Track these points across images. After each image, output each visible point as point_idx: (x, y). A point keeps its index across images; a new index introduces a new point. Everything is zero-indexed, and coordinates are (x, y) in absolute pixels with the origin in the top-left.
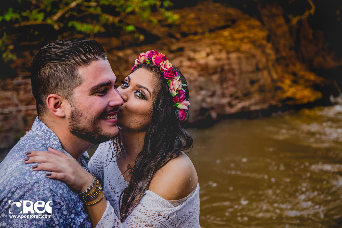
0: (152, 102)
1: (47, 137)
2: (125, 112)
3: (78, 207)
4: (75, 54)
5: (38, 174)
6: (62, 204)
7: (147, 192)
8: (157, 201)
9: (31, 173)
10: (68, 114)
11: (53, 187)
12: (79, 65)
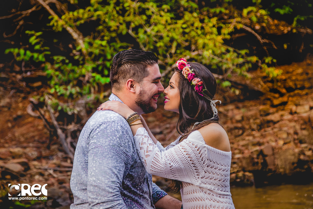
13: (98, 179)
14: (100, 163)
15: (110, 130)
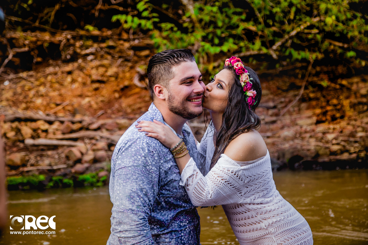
0: (228, 91)
1: (154, 114)
2: (209, 98)
3: (167, 157)
4: (171, 57)
5: (141, 134)
6: (154, 152)
7: (222, 155)
8: (227, 161)
9: (137, 133)
10: (167, 98)
11: (149, 141)
12: (173, 65)
13: (122, 204)
14: (123, 186)
15: (134, 149)
